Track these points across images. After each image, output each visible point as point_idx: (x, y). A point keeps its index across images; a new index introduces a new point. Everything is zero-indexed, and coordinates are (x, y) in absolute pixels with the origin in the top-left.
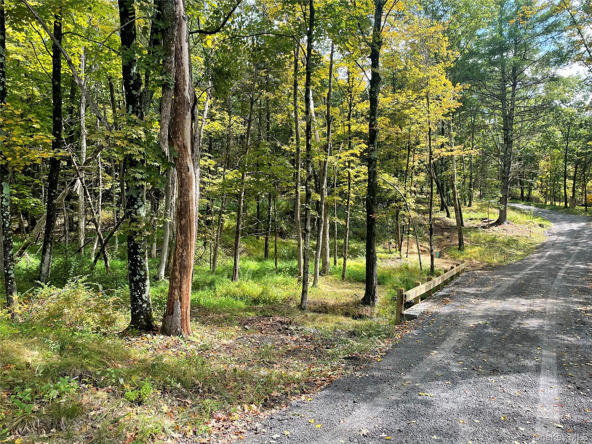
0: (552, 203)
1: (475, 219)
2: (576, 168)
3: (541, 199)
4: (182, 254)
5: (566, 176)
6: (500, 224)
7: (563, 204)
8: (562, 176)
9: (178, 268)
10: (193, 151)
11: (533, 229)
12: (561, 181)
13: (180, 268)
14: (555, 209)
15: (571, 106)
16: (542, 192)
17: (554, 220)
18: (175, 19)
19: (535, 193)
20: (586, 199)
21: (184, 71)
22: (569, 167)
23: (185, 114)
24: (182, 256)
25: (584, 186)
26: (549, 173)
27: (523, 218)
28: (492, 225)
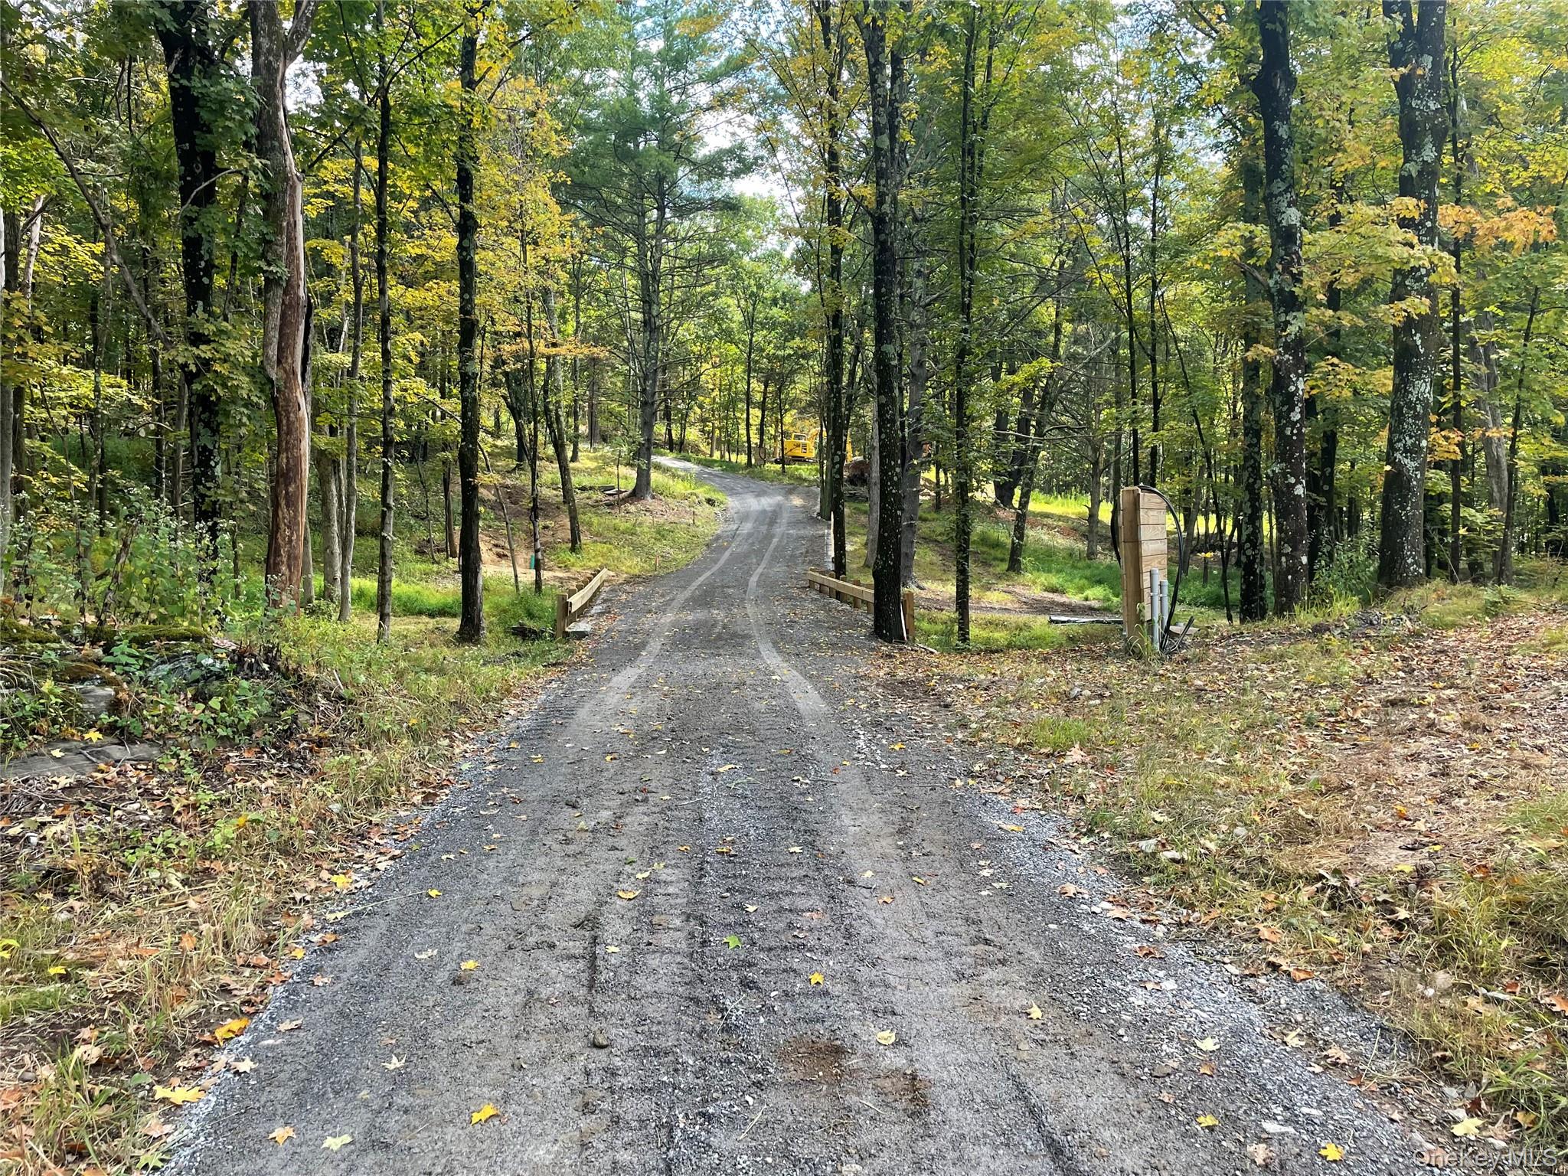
0: (722, 456)
1: (591, 488)
2: (766, 387)
3: (705, 448)
4: (290, 537)
5: (749, 402)
6: (639, 499)
7: (743, 459)
8: (741, 400)
9: (285, 560)
10: (304, 380)
11: (699, 510)
12: (741, 411)
13: (289, 558)
14: (731, 468)
15: (759, 259)
16: (703, 431)
17: (731, 492)
18: (286, 179)
19: (693, 434)
20: (783, 449)
21: (298, 258)
22: (754, 384)
23: (297, 323)
24: (290, 541)
25: (780, 422)
26: (716, 392)
27: (680, 487)
28: (624, 500)
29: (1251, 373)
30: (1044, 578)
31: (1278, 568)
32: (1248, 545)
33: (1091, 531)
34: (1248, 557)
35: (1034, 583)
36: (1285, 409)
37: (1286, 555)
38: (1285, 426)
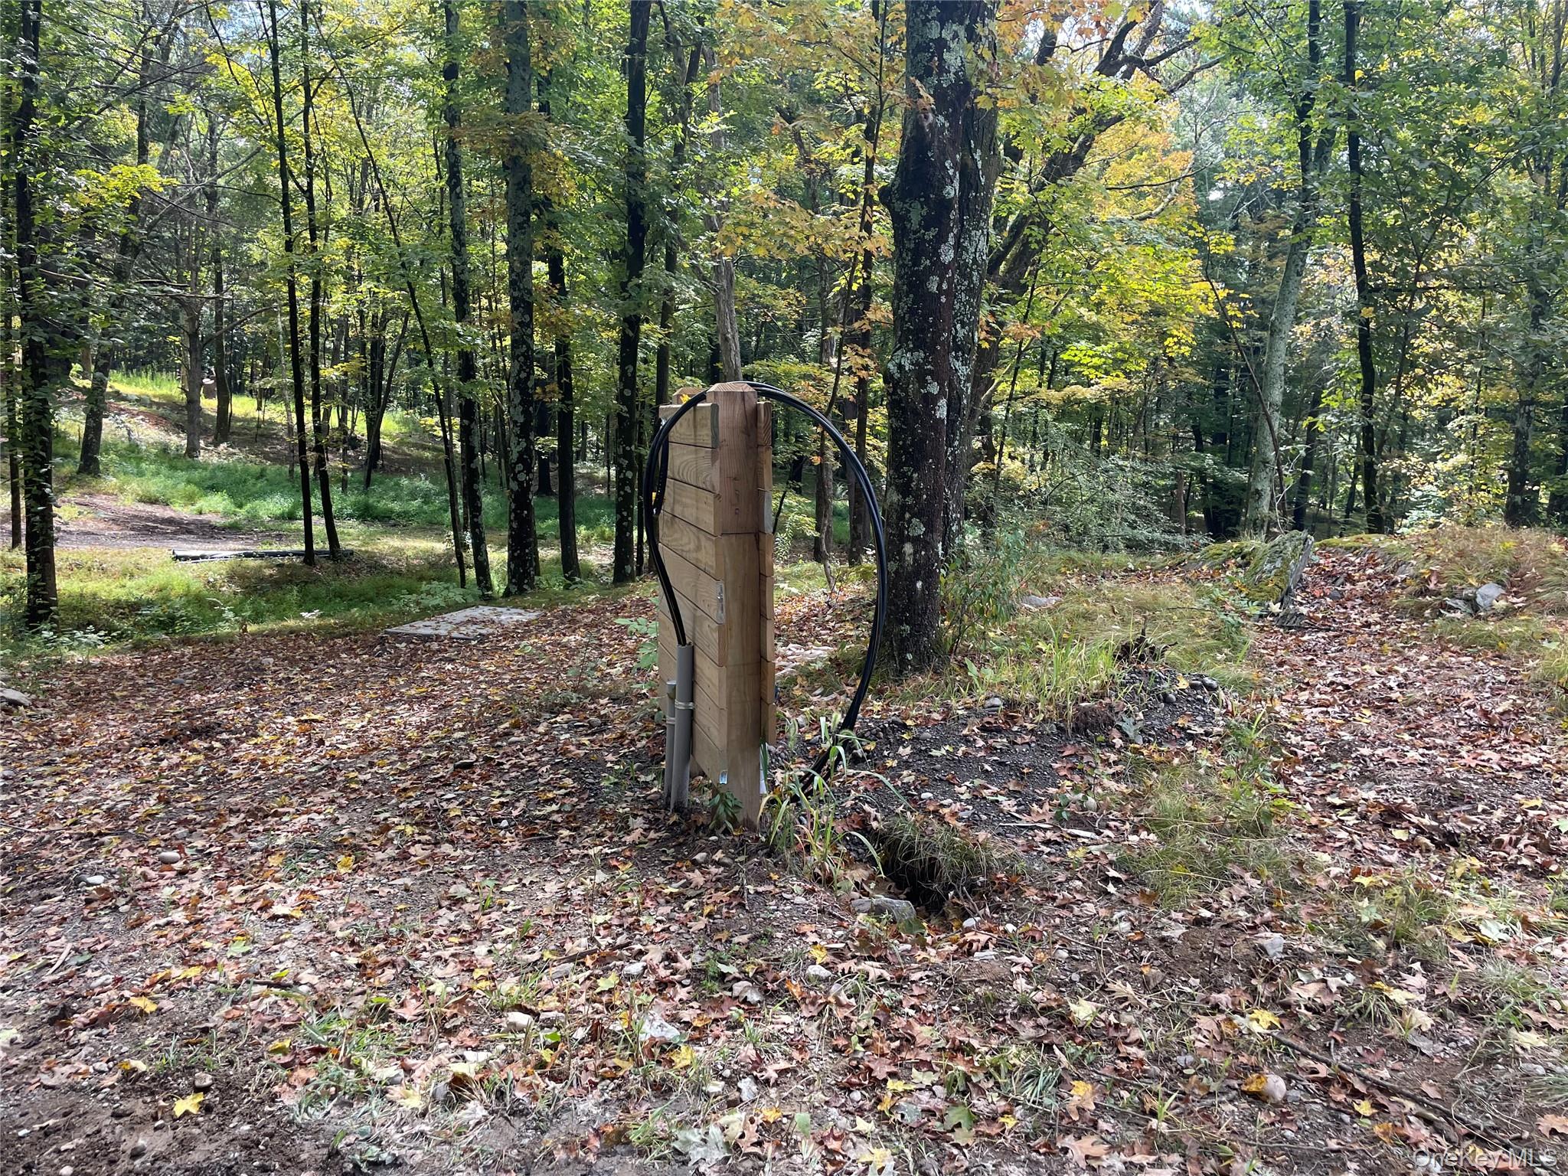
29: (520, 219)
30: (135, 486)
31: (892, 566)
32: (520, 467)
33: (191, 421)
34: (520, 484)
35: (122, 490)
36: (930, 234)
37: (915, 540)
38: (928, 272)
